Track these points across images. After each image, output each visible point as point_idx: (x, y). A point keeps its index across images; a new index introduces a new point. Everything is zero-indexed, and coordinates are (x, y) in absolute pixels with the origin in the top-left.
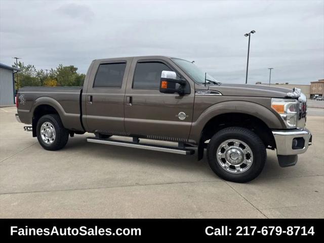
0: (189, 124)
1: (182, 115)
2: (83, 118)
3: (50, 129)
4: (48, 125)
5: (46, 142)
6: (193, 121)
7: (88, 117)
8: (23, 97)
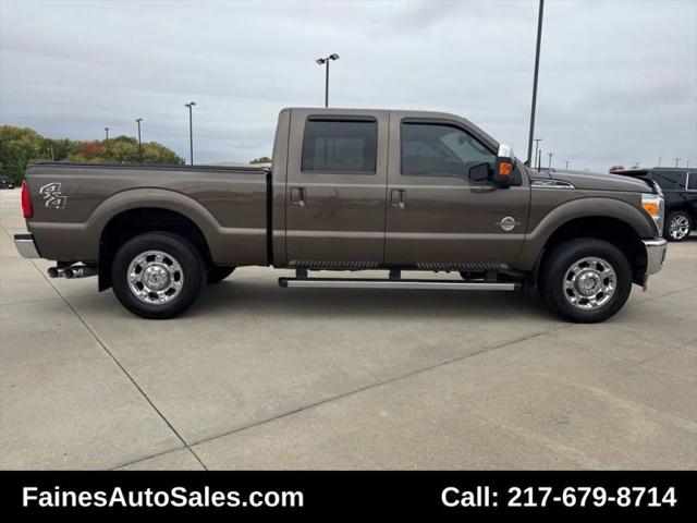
0: (520, 236)
1: (508, 223)
2: (279, 238)
3: (162, 266)
4: (151, 259)
5: (147, 300)
6: (527, 231)
7: (290, 233)
8: (53, 188)
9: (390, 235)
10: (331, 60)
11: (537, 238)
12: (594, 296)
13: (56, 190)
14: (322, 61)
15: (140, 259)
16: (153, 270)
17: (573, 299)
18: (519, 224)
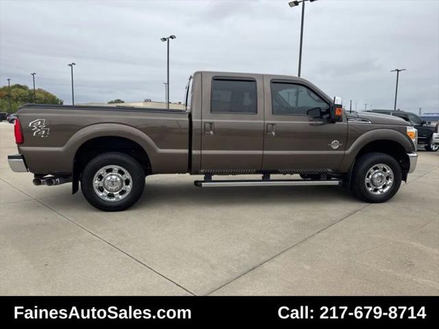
0: (342, 152)
1: (335, 144)
2: (195, 155)
3: (117, 176)
4: (109, 171)
5: (107, 199)
6: (345, 149)
7: (204, 152)
8: (39, 123)
9: (266, 152)
10: (170, 39)
11: (351, 153)
12: (381, 187)
13: (41, 124)
14: (165, 39)
15: (102, 171)
16: (111, 178)
17: (370, 189)
18: (341, 145)
